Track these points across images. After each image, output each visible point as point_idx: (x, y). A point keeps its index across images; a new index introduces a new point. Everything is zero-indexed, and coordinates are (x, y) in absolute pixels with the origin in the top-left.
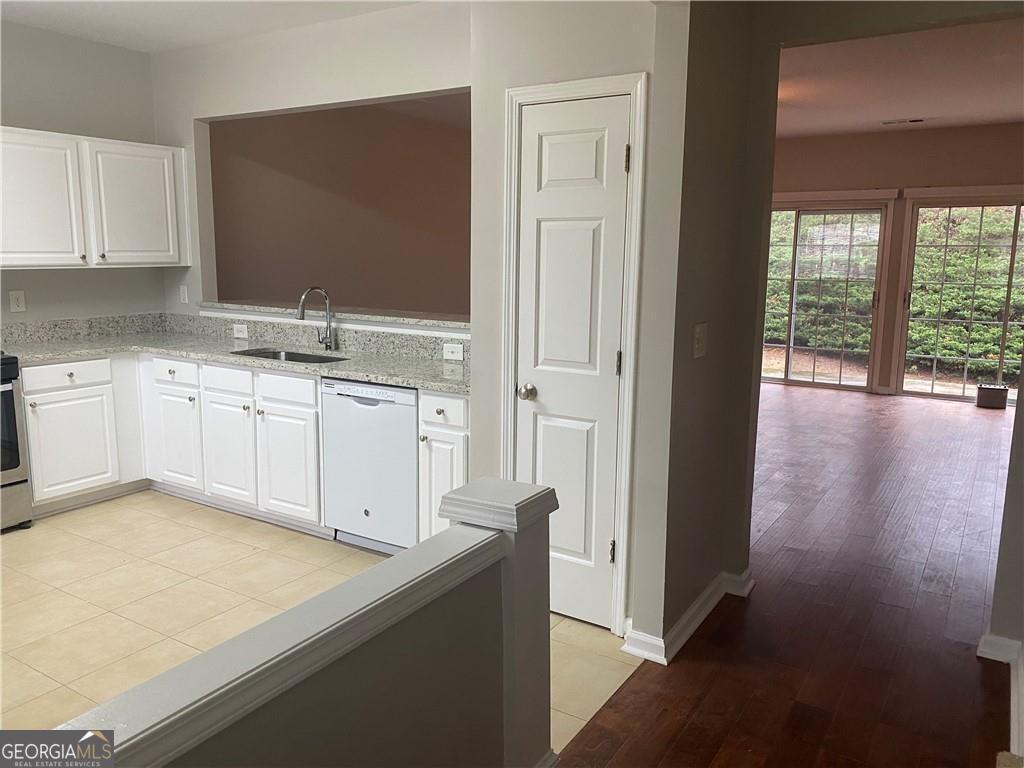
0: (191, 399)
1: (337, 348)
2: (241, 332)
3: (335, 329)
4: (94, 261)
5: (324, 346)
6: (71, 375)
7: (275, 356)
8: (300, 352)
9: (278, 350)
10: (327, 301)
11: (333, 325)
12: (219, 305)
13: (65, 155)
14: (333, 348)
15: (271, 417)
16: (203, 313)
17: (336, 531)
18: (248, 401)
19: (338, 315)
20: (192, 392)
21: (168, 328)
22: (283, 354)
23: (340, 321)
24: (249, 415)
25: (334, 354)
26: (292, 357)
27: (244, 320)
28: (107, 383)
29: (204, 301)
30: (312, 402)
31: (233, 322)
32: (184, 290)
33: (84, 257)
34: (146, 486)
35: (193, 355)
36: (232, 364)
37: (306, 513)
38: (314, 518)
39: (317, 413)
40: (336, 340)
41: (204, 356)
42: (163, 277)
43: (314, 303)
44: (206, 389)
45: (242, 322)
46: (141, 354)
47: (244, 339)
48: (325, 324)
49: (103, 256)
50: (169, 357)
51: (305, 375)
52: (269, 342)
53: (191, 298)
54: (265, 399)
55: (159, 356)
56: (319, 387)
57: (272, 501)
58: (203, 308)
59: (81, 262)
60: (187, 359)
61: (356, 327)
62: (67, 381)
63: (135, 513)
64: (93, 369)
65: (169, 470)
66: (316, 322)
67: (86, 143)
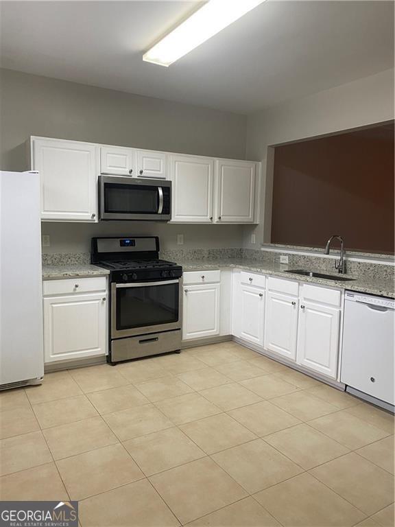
0: (261, 295)
1: (345, 273)
2: (284, 260)
3: (345, 261)
4: (215, 221)
5: (338, 270)
6: (203, 277)
7: (307, 274)
8: (322, 273)
9: (308, 271)
10: (342, 245)
11: (344, 258)
12: (272, 245)
13: (208, 167)
14: (343, 272)
15: (310, 311)
16: (263, 249)
17: (346, 386)
18: (295, 300)
19: (348, 253)
20: (262, 291)
21: (243, 256)
22: (311, 274)
23: (348, 256)
24: (294, 308)
25: (344, 276)
26: (315, 275)
27: (285, 253)
28: (218, 282)
29: (265, 242)
30: (338, 304)
31: (280, 254)
32: (253, 237)
33: (211, 218)
34: (230, 339)
35: (264, 271)
36: (287, 277)
37: (329, 372)
38: (334, 376)
39: (340, 312)
40: (345, 268)
41: (270, 272)
42: (244, 229)
43: (336, 245)
44: (270, 290)
45: (285, 255)
46: (234, 269)
47: (286, 264)
48: (339, 258)
49: (220, 218)
50: (250, 271)
51: (336, 288)
52: (301, 265)
53: (256, 241)
54: (305, 299)
55: (245, 270)
56: (343, 296)
57: (306, 360)
58: (263, 246)
59: (210, 220)
60: (260, 273)
61: (358, 260)
62: (201, 280)
63: (224, 352)
64: (212, 275)
65: (244, 332)
66: (335, 257)
67: (217, 161)
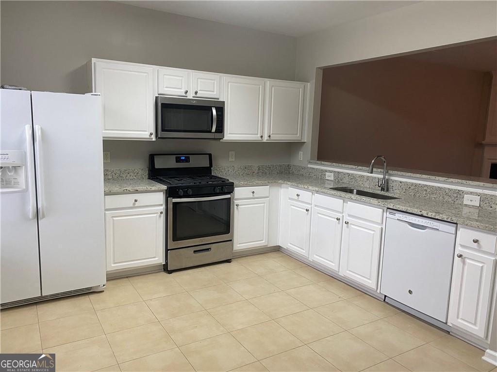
0: (307, 210)
1: (388, 190)
2: (330, 177)
3: (387, 180)
4: (265, 139)
5: (380, 188)
6: (253, 192)
7: (351, 191)
8: (365, 190)
9: (352, 188)
10: (385, 164)
11: (387, 177)
12: (319, 162)
13: (259, 88)
14: (386, 189)
15: (352, 226)
16: (309, 166)
17: (385, 296)
18: (339, 216)
19: (390, 172)
20: (308, 207)
21: (291, 172)
22: (355, 191)
23: (391, 175)
24: (339, 223)
25: (386, 194)
26: (360, 193)
27: (331, 171)
28: (267, 197)
29: (311, 159)
30: (380, 221)
31: (326, 171)
32: (301, 153)
33: (262, 137)
34: (277, 249)
35: (310, 188)
36: (333, 195)
37: (370, 283)
38: (374, 287)
39: (382, 229)
40: (387, 186)
41: (317, 189)
42: (291, 147)
43: (379, 164)
44: (316, 206)
45: (331, 172)
46: (283, 185)
47: (331, 180)
48: (382, 176)
49: (270, 136)
50: (297, 187)
51: (378, 206)
52: (346, 183)
53: (303, 158)
54: (349, 215)
55: (292, 186)
56: (385, 214)
57: (348, 272)
58: (310, 163)
59: (260, 139)
60: (307, 190)
61: (399, 179)
62: (251, 195)
63: (272, 262)
64: (261, 190)
65: (291, 244)
66: (378, 175)
67: (268, 82)
